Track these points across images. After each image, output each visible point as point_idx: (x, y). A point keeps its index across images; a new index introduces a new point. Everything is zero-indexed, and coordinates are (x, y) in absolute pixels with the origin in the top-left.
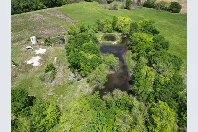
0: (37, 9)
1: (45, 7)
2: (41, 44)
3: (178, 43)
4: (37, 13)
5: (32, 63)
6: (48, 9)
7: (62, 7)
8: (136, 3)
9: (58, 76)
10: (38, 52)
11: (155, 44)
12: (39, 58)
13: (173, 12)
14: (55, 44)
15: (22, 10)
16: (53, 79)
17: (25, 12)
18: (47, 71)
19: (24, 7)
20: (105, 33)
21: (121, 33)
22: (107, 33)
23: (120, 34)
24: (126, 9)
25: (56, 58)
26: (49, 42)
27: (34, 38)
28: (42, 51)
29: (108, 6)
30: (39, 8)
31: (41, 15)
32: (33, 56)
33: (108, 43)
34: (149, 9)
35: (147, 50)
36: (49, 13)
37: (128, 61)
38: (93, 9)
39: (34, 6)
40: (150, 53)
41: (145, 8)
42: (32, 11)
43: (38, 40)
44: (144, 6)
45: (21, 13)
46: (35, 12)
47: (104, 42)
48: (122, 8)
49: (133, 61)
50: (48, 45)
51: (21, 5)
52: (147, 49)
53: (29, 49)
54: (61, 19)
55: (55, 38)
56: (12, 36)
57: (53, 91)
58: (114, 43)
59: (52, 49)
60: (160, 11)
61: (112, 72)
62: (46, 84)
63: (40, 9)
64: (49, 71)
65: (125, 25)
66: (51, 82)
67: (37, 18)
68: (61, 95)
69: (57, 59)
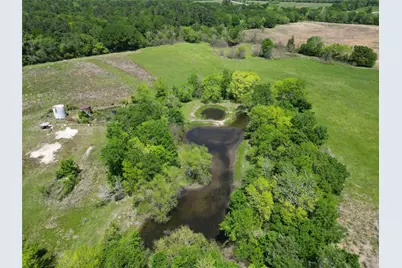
0: (90, 54)
1: (106, 50)
2: (71, 120)
3: (356, 130)
4: (89, 61)
5: (41, 157)
6: (110, 55)
7: (138, 51)
8: (285, 45)
9: (80, 188)
10: (60, 134)
11: (295, 130)
12: (57, 146)
13: (358, 65)
14: (98, 120)
15: (62, 55)
16: (67, 193)
17: (66, 58)
18: (60, 176)
19: (66, 50)
20: (205, 102)
21: (239, 105)
22: (211, 103)
23: (236, 106)
24: (262, 56)
25: (90, 148)
26: (87, 116)
27: (60, 107)
28: (69, 133)
29: (227, 50)
30: (94, 51)
31: (94, 65)
32: (47, 142)
33: (206, 122)
34: (309, 58)
35: (276, 143)
36: (110, 62)
37: (239, 163)
38: (197, 55)
39: (86, 49)
40: (281, 148)
41: (302, 56)
42: (79, 56)
43: (69, 112)
44: (300, 52)
45: (58, 60)
46: (85, 58)
47: (199, 120)
48: (255, 55)
49: (248, 163)
50: (84, 122)
51: (62, 46)
52: (275, 141)
53: (45, 127)
54: (129, 74)
55: (103, 108)
56: (24, 101)
57: (59, 219)
58: (220, 123)
59: (89, 129)
60: (333, 61)
61: (196, 186)
62: (49, 202)
63: (95, 54)
64: (63, 176)
65: (246, 88)
66: (61, 200)
67: (84, 70)
68: (71, 231)
69: (92, 151)
